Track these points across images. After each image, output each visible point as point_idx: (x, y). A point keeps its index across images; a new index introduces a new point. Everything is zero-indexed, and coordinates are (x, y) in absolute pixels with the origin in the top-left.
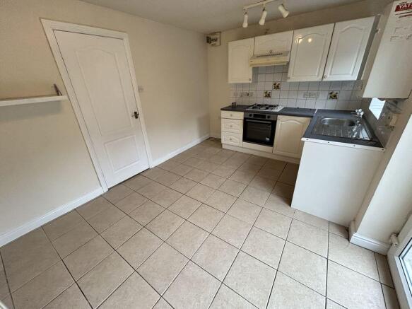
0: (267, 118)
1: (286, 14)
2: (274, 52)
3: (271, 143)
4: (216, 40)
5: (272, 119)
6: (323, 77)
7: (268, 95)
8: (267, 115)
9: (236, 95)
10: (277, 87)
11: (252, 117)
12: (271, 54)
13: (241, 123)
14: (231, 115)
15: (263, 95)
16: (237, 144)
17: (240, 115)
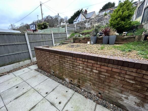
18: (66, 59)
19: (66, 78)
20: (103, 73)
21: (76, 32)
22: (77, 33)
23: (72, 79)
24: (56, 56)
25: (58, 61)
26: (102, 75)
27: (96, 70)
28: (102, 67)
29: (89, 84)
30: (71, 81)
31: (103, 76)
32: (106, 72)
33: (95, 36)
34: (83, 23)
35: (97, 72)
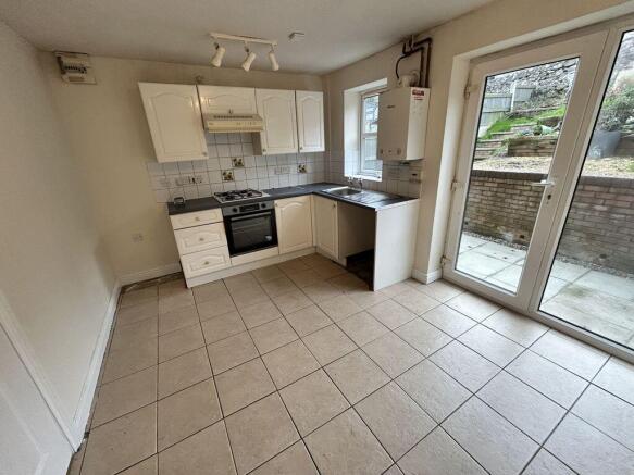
0: (261, 209)
1: (276, 67)
2: (236, 112)
3: (274, 242)
4: (83, 70)
5: (268, 207)
6: (299, 149)
7: (229, 178)
8: (260, 204)
9: (166, 183)
10: (239, 164)
11: (238, 212)
12: (230, 116)
13: (221, 227)
14: (197, 219)
15: (218, 178)
16: (223, 266)
17: (216, 215)
18: (519, 187)
19: (507, 231)
20: (622, 211)
21: (514, 116)
22: (520, 117)
23: (524, 233)
24: (486, 184)
25: (490, 194)
26: (617, 214)
27: (603, 205)
28: (621, 198)
29: (576, 239)
30: (522, 237)
31: (618, 216)
32: (629, 208)
33: (614, 128)
34: (555, 70)
35: (605, 208)
